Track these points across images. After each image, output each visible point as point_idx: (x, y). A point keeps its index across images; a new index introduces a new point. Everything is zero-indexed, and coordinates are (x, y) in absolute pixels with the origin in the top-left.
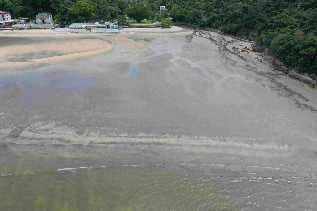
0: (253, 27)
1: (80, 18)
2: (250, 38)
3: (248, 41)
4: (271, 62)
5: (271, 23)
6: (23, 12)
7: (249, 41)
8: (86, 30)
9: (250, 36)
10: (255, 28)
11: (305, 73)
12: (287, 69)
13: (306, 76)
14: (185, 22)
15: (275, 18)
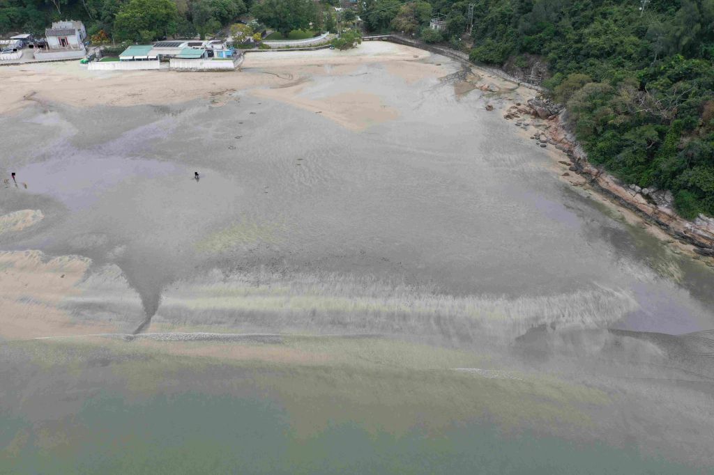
0: (539, 50)
1: (145, 34)
2: (532, 77)
3: (527, 84)
4: (567, 149)
5: (579, 45)
6: (16, 22)
7: (530, 85)
8: (158, 62)
9: (532, 72)
10: (545, 54)
11: (633, 186)
12: (595, 171)
13: (633, 193)
14: (393, 32)
15: (587, 31)
